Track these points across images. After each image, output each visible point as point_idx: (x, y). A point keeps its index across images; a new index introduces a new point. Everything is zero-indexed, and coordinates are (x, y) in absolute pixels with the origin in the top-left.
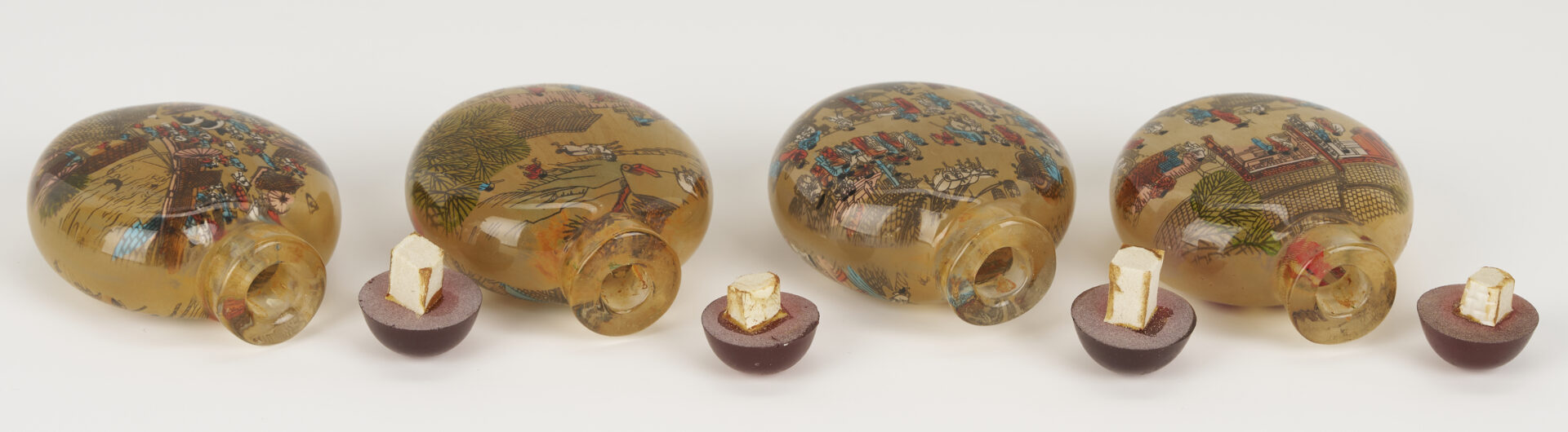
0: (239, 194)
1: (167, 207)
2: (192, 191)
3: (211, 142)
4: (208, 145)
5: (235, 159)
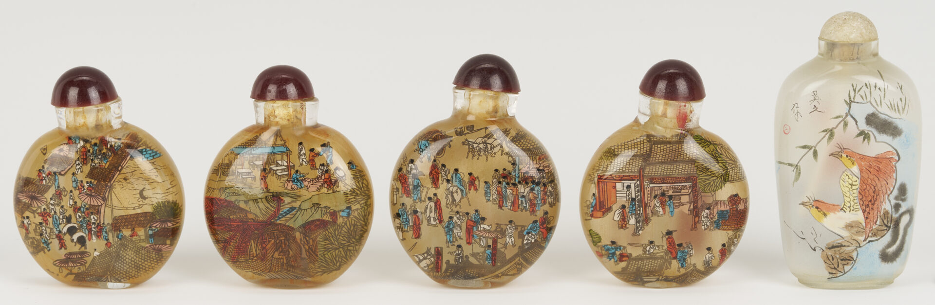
0: (85, 157)
1: (126, 160)
3: (79, 209)
4: (83, 206)
5: (74, 187)
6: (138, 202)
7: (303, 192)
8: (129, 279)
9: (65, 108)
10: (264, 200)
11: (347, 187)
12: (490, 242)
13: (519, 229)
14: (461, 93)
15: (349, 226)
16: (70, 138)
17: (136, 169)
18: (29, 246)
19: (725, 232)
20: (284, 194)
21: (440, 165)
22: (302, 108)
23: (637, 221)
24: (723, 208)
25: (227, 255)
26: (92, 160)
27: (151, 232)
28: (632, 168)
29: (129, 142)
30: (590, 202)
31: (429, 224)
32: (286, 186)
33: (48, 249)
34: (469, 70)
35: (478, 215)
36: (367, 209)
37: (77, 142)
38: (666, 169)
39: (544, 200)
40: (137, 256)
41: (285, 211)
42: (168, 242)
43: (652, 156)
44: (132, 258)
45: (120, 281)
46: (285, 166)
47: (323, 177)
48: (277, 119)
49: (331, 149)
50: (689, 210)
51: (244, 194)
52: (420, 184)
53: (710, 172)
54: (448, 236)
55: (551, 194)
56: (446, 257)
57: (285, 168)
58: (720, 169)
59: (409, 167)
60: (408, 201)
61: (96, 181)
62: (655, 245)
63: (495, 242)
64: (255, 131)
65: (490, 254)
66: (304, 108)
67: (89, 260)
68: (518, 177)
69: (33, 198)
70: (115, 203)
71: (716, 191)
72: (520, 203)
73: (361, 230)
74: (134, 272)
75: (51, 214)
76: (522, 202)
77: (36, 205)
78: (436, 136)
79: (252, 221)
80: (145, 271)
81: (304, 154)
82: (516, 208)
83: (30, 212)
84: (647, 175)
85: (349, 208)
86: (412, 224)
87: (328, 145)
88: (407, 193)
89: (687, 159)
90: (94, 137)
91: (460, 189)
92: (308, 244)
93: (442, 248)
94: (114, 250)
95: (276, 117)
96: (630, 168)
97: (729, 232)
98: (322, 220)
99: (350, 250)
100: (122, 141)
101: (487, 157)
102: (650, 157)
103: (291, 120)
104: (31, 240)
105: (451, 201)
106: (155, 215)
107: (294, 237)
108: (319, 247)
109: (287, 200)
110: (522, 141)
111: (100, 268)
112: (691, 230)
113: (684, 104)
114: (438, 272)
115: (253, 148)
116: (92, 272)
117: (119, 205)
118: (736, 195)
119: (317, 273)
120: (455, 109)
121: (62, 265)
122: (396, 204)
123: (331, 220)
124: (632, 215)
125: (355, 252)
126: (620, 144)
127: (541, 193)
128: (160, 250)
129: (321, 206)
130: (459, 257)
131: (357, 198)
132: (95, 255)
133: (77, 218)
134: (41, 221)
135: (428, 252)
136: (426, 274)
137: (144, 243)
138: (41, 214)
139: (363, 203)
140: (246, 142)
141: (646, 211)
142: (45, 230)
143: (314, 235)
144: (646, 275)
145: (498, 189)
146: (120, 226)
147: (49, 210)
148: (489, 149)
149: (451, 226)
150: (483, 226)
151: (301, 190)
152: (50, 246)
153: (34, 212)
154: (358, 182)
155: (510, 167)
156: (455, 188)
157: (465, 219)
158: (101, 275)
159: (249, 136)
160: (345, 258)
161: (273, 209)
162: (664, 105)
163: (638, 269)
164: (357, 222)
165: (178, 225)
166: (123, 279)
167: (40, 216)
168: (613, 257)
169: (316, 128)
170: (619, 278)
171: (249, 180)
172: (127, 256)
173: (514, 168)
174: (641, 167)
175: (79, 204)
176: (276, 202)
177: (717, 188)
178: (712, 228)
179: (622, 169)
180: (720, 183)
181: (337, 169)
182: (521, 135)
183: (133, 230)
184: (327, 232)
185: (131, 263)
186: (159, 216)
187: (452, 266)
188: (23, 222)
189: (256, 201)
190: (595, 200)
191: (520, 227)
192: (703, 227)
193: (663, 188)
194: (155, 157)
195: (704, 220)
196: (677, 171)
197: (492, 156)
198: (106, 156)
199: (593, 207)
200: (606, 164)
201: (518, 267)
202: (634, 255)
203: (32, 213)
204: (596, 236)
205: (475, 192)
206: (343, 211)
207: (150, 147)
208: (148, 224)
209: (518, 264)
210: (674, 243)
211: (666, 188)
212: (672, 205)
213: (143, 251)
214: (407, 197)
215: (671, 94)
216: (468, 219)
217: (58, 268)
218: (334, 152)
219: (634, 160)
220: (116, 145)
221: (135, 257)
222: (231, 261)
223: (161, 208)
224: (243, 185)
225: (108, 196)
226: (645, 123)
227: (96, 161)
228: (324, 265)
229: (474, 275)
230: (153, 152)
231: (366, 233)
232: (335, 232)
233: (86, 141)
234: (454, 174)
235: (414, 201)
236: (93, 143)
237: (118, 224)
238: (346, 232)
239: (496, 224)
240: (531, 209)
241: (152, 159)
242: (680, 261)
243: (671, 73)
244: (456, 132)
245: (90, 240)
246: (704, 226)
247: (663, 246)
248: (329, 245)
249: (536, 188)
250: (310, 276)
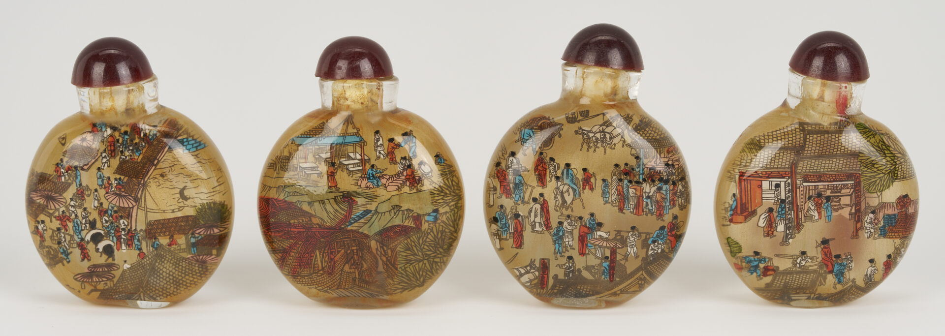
0: (112, 148)
1: (163, 151)
2: (142, 159)
3: (106, 212)
4: (110, 208)
5: (99, 185)
6: (178, 204)
7: (381, 191)
8: (166, 297)
9: (89, 88)
10: (332, 201)
11: (434, 185)
12: (608, 253)
13: (643, 236)
14: (572, 70)
15: (435, 233)
16: (94, 125)
17: (176, 163)
18: (45, 256)
19: (891, 240)
20: (357, 194)
21: (548, 159)
22: (379, 89)
23: (787, 228)
24: (890, 212)
25: (286, 268)
26: (122, 152)
27: (193, 240)
28: (782, 162)
29: (167, 129)
30: (729, 204)
31: (533, 231)
32: (359, 184)
33: (68, 260)
34: (582, 43)
35: (594, 220)
36: (458, 211)
37: (104, 130)
38: (823, 165)
39: (674, 201)
40: (177, 269)
41: (358, 214)
42: (214, 252)
43: (806, 149)
44: (170, 271)
45: (155, 300)
46: (358, 160)
47: (405, 174)
48: (348, 103)
49: (414, 138)
50: (849, 214)
51: (308, 194)
52: (523, 182)
53: (876, 168)
54: (557, 245)
55: (682, 194)
56: (554, 270)
57: (358, 162)
58: (888, 164)
59: (510, 161)
60: (508, 203)
61: (127, 178)
62: (807, 257)
63: (613, 252)
64: (321, 116)
65: (607, 267)
66: (381, 89)
67: (117, 273)
68: (643, 174)
69: (49, 198)
70: (150, 204)
71: (882, 191)
72: (644, 205)
73: (450, 238)
74: (172, 288)
75: (72, 218)
76: (647, 205)
77: (53, 207)
78: (543, 123)
79: (318, 227)
80: (185, 287)
81: (382, 145)
82: (640, 211)
83: (46, 215)
84: (800, 171)
85: (436, 211)
86: (512, 230)
87: (410, 134)
88: (506, 193)
89: (849, 152)
90: (124, 123)
91: (572, 188)
92: (386, 254)
93: (548, 260)
94: (148, 262)
95: (347, 99)
96: (780, 163)
97: (896, 240)
98: (403, 226)
99: (436, 262)
100: (158, 128)
101: (605, 149)
102: (805, 150)
103: (365, 103)
104: (47, 249)
105: (561, 202)
106: (198, 220)
107: (369, 246)
108: (399, 259)
109: (360, 201)
110: (647, 129)
111: (132, 283)
112: (852, 238)
113: (844, 85)
114: (543, 288)
115: (319, 137)
116: (122, 288)
117: (154, 207)
118: (906, 196)
119: (395, 290)
120: (564, 90)
121: (85, 280)
122: (492, 206)
123: (414, 226)
124: (780, 220)
125: (442, 264)
126: (766, 134)
127: (670, 193)
128: (204, 262)
129: (402, 209)
130: (571, 271)
131: (446, 199)
132: (125, 268)
133: (103, 223)
134: (59, 227)
135: (532, 264)
136: (528, 290)
137: (186, 253)
138: (59, 218)
139: (453, 205)
140: (309, 130)
141: (798, 215)
142: (64, 237)
143: (394, 244)
144: (795, 292)
145: (619, 188)
146: (155, 233)
147: (69, 213)
148: (608, 140)
149: (561, 233)
150: (599, 233)
151: (378, 189)
152: (69, 257)
153: (50, 215)
154: (447, 179)
155: (633, 162)
156: (566, 187)
157: (578, 224)
158: (132, 292)
159: (314, 123)
160: (430, 272)
161: (343, 212)
162: (821, 86)
163: (786, 286)
164: (446, 228)
165: (226, 231)
166: (159, 297)
167: (57, 220)
168: (755, 271)
169: (395, 113)
170: (760, 295)
171: (314, 177)
172: (164, 270)
173: (637, 162)
174: (793, 162)
175: (105, 206)
176: (346, 204)
177: (883, 187)
178: (876, 236)
179: (769, 163)
180: (887, 182)
181: (421, 163)
182: (645, 122)
183: (172, 237)
184: (409, 240)
185: (168, 277)
186: (203, 221)
187: (561, 282)
188: (37, 228)
189: (322, 202)
190: (735, 202)
191: (645, 235)
192: (866, 235)
193: (820, 187)
194: (199, 148)
195: (868, 226)
196: (837, 166)
197: (611, 148)
198: (139, 147)
199: (733, 210)
200: (749, 158)
201: (640, 282)
202: (781, 269)
203: (48, 216)
204: (735, 246)
205: (591, 191)
206: (429, 215)
207: (193, 136)
208: (189, 231)
209: (641, 279)
210: (830, 254)
211: (822, 187)
212: (829, 208)
213: (184, 263)
214: (507, 197)
215: (829, 73)
216: (582, 225)
217: (79, 284)
218: (418, 143)
219: (785, 153)
220: (151, 134)
221: (174, 271)
222: (292, 275)
223: (206, 211)
224: (307, 182)
225: (141, 195)
226: (795, 107)
227: (127, 153)
228: (404, 280)
229: (588, 292)
230: (196, 143)
231: (456, 241)
232: (419, 240)
233: (114, 129)
234: (565, 170)
235: (516, 203)
236: (122, 131)
237: (154, 230)
238: (432, 241)
239: (615, 231)
240: (658, 212)
241: (195, 151)
242: (837, 275)
243: (828, 47)
244: (567, 118)
245: (118, 250)
246: (868, 233)
247: (818, 258)
248: (412, 257)
249: (665, 187)
250: (388, 294)
